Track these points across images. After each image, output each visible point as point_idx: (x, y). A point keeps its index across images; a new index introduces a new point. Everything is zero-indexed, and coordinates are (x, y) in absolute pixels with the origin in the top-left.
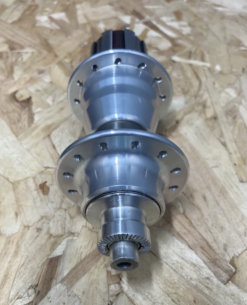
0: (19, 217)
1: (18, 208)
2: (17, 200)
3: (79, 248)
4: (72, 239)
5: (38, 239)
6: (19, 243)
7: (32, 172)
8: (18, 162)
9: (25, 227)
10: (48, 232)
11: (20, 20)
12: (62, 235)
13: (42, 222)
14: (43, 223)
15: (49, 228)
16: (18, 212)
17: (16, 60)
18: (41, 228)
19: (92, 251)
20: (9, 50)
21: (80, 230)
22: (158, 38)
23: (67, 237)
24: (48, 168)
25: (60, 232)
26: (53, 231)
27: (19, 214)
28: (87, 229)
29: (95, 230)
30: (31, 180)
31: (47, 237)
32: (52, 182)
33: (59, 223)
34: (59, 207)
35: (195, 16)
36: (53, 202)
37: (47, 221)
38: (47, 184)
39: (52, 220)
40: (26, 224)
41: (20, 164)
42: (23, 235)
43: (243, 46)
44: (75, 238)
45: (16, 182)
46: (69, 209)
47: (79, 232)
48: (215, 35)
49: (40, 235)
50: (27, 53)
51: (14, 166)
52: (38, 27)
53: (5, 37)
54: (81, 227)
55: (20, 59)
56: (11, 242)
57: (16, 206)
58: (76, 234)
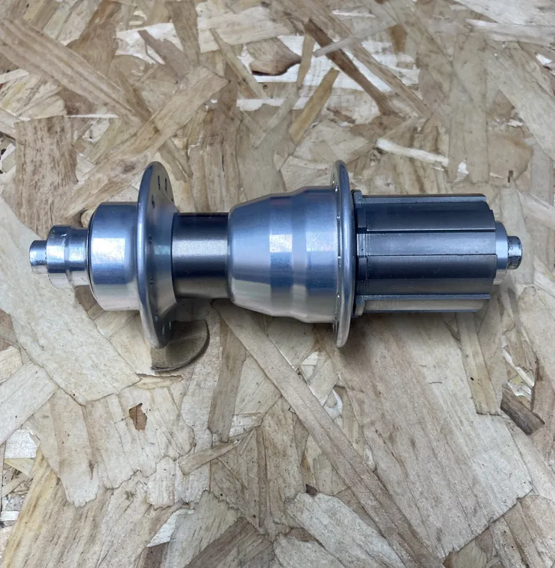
0: (95, 470)
1: (93, 454)
2: (92, 439)
3: (198, 530)
4: (186, 514)
5: (129, 511)
6: (97, 519)
7: (116, 384)
8: (90, 362)
9: (107, 489)
10: (145, 501)
11: (85, 38)
12: (169, 507)
13: (136, 480)
14: (137, 483)
15: (146, 492)
16: (93, 462)
17: (80, 137)
18: (133, 491)
19: (218, 535)
20: (65, 112)
21: (199, 497)
22: (354, 92)
23: (177, 510)
24: (145, 375)
25: (165, 500)
26: (153, 499)
27: (95, 466)
28: (211, 495)
29: (224, 497)
30: (114, 401)
31: (144, 508)
32: (151, 405)
33: (164, 483)
34: (163, 455)
35: (431, 40)
36: (153, 444)
37: (143, 480)
38: (143, 409)
39: (152, 478)
40: (109, 485)
41: (95, 366)
42: (103, 504)
43: (516, 117)
44: (190, 512)
45: (87, 402)
46: (181, 458)
47: (198, 501)
48: (464, 90)
49: (132, 505)
50: (100, 121)
51: (84, 372)
52: (119, 56)
53: (57, 82)
54: (200, 493)
55: (87, 135)
56: (83, 517)
57: (89, 451)
58: (192, 505)
